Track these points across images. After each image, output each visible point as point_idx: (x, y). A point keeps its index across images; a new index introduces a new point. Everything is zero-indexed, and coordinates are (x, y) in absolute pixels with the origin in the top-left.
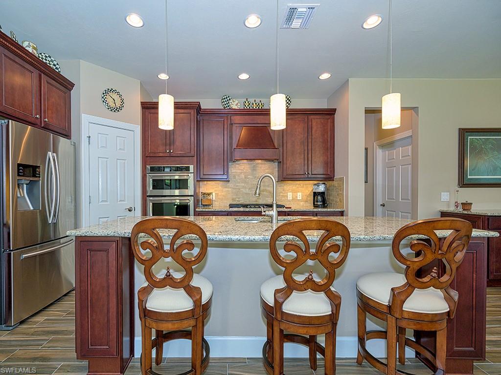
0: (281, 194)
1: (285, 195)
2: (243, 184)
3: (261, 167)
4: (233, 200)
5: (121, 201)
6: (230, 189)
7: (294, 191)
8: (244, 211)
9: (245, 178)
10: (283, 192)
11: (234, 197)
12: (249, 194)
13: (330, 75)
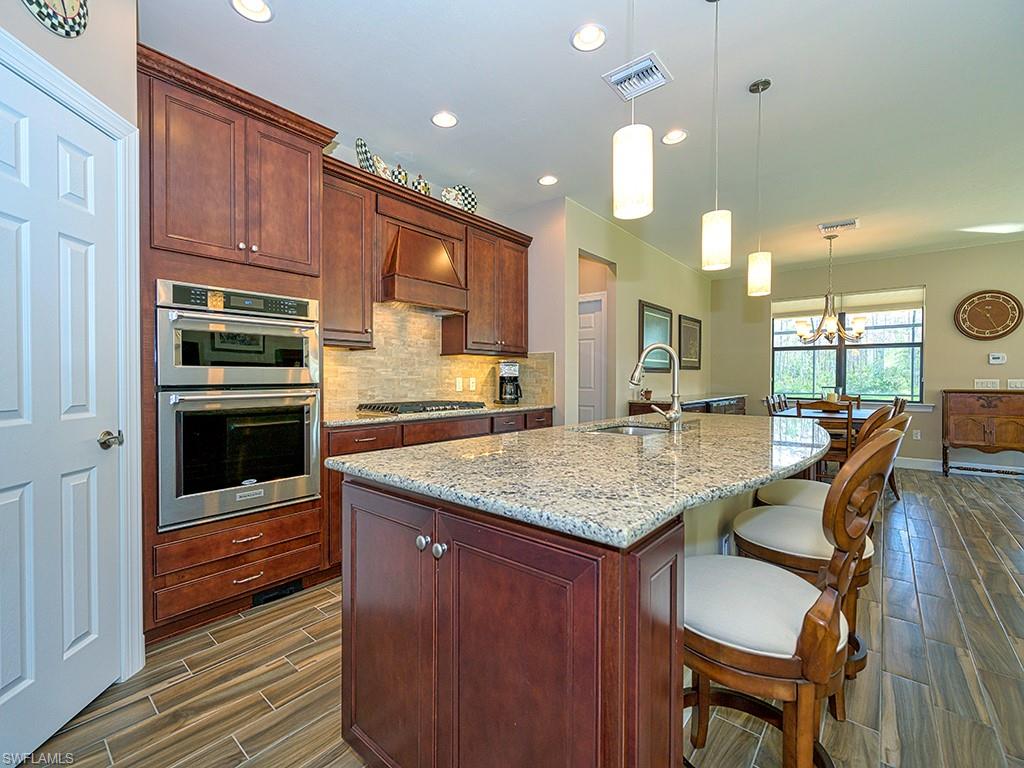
0: (447, 381)
1: (453, 381)
2: (382, 358)
3: (414, 323)
4: (361, 393)
5: (73, 409)
6: (354, 369)
7: (466, 376)
8: (429, 419)
9: (386, 342)
10: (450, 376)
11: (363, 387)
12: (392, 380)
13: (556, 181)
